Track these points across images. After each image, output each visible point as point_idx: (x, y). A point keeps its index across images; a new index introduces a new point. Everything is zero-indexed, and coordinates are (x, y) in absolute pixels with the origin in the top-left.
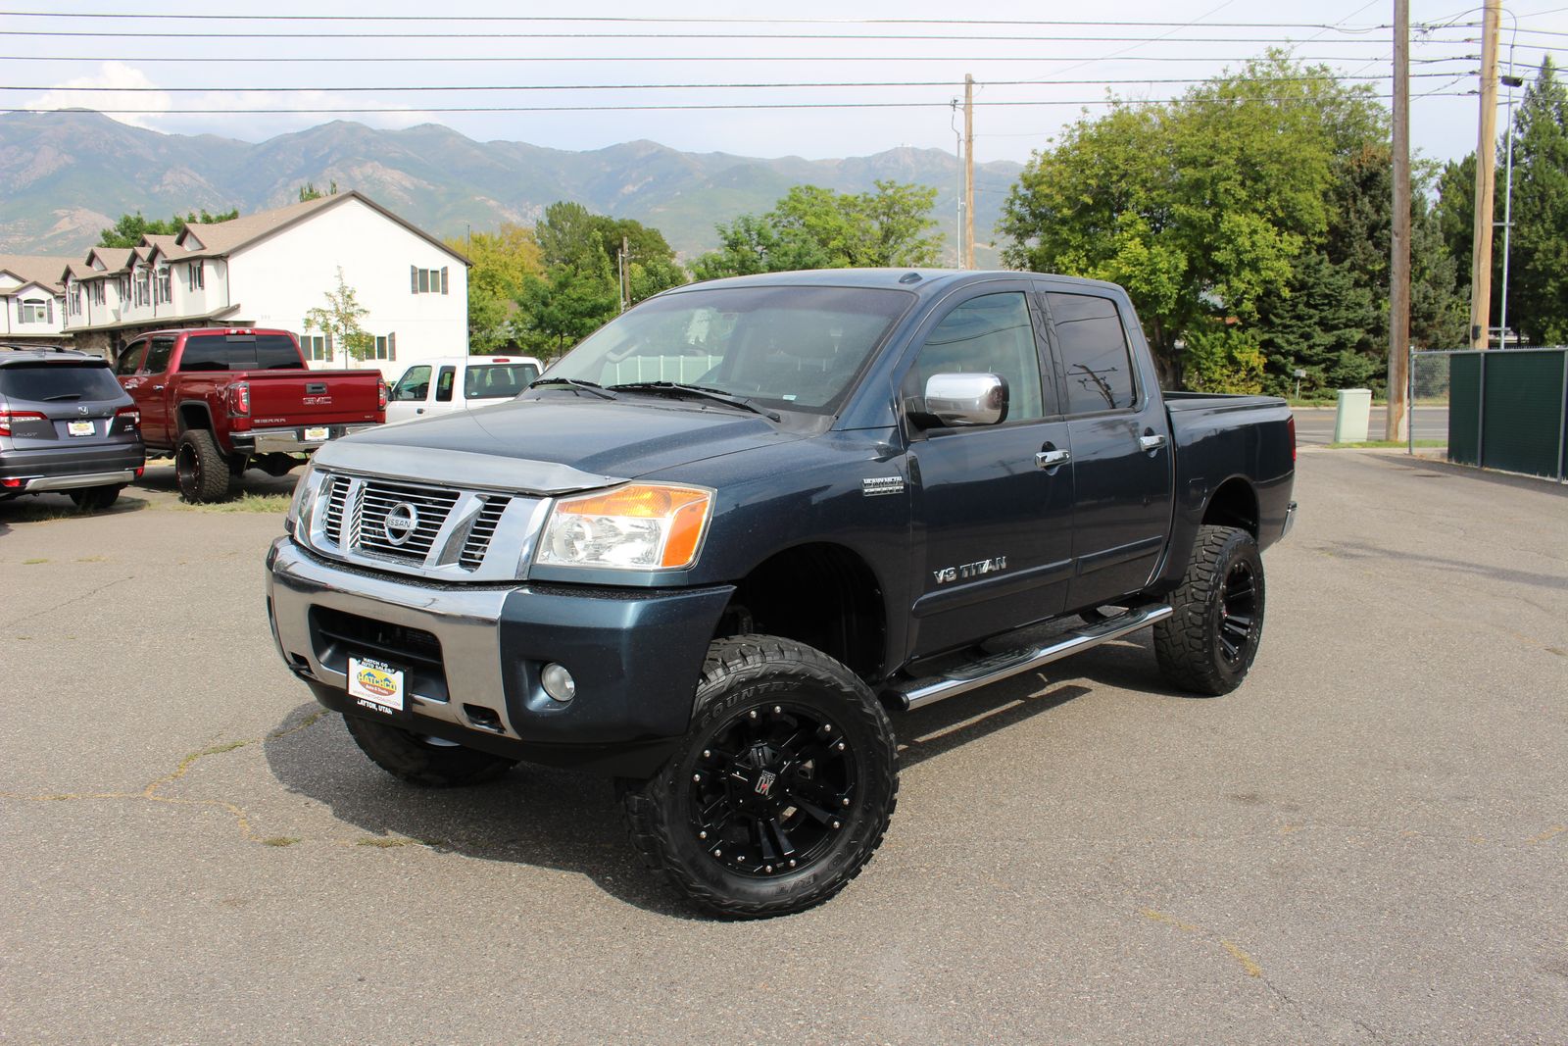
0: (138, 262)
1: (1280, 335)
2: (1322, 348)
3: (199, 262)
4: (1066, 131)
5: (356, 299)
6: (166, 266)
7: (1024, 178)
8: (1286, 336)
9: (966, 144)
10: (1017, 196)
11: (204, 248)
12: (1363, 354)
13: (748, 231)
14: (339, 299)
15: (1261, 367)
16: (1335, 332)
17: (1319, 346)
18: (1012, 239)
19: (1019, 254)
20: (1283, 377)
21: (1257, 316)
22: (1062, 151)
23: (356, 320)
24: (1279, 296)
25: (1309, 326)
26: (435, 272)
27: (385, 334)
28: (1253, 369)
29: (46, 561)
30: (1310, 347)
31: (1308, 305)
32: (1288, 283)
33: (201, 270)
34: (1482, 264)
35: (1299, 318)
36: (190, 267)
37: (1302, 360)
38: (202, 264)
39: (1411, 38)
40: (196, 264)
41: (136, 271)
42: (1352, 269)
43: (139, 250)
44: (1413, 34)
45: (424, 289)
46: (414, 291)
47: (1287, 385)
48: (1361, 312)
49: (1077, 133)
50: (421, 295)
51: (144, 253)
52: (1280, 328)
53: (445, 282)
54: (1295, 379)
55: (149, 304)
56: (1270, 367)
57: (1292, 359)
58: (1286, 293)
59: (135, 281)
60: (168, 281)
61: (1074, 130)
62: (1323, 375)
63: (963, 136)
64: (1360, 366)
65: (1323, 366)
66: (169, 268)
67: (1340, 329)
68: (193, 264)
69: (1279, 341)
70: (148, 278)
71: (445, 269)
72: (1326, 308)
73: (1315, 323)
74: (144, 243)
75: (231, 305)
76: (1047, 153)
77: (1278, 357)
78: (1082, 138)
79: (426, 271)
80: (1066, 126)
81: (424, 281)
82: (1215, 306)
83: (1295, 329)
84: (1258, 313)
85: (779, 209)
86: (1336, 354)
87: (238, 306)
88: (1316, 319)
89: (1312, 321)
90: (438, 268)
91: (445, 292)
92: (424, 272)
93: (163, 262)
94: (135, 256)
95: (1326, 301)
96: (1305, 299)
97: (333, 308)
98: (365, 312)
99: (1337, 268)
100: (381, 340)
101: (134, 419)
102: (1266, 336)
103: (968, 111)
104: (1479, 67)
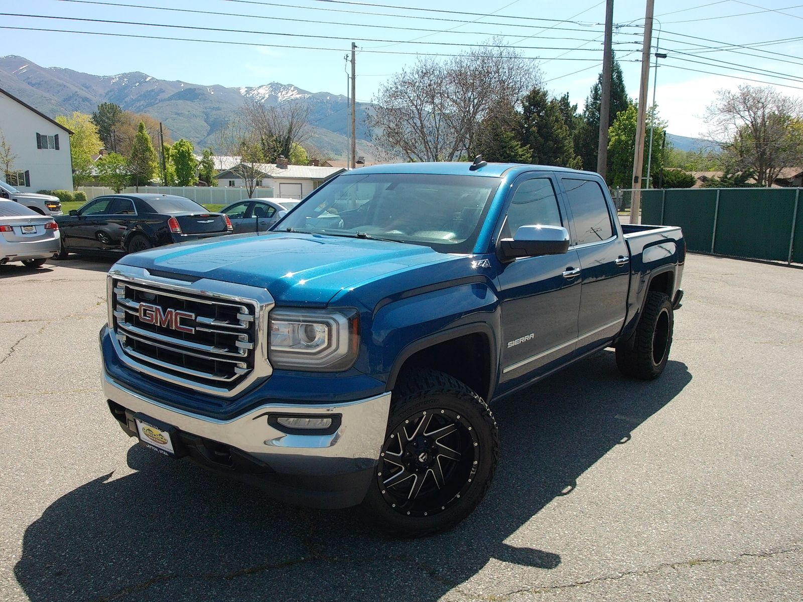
4: (397, 74)
5: (11, 151)
9: (352, 79)
26: (51, 137)
27: (23, 171)
34: (640, 146)
39: (613, 31)
42: (530, 148)
44: (614, 29)
45: (45, 147)
46: (39, 148)
49: (402, 76)
50: (44, 150)
53: (57, 143)
61: (400, 74)
63: (350, 76)
71: (57, 137)
76: (387, 86)
78: (404, 78)
81: (44, 142)
90: (53, 135)
91: (57, 148)
92: (44, 137)
98: (17, 157)
99: (525, 148)
100: (21, 176)
103: (353, 62)
104: (642, 48)
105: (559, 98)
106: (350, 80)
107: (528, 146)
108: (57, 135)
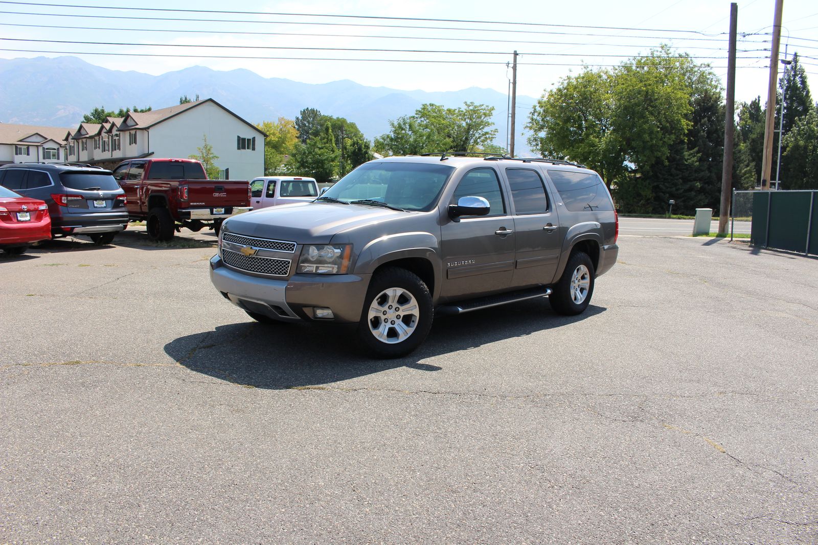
0: (104, 130)
1: (662, 183)
2: (683, 190)
3: (134, 131)
4: (561, 81)
5: (212, 151)
6: (118, 133)
7: (539, 103)
8: (665, 184)
9: (513, 84)
10: (535, 111)
11: (137, 124)
12: (703, 194)
13: (404, 124)
14: (204, 151)
15: (652, 198)
16: (689, 183)
17: (681, 189)
18: (532, 132)
19: (535, 140)
20: (663, 203)
21: (651, 173)
22: (559, 90)
23: (212, 161)
24: (663, 164)
25: (677, 180)
26: (249, 140)
28: (649, 199)
29: (89, 265)
30: (677, 190)
31: (676, 169)
32: (667, 158)
33: (135, 135)
34: (768, 150)
35: (671, 175)
36: (130, 133)
37: (672, 196)
38: (136, 132)
39: (737, 39)
40: (133, 132)
41: (103, 134)
42: (698, 152)
43: (105, 124)
44: (738, 37)
45: (244, 148)
46: (239, 148)
47: (665, 207)
48: (703, 173)
49: (566, 81)
50: (243, 151)
51: (107, 126)
52: (662, 180)
53: (254, 144)
54: (670, 205)
55: (109, 151)
56: (657, 198)
57: (668, 195)
58: (667, 163)
59: (102, 139)
60: (119, 140)
61: (565, 80)
62: (682, 204)
63: (512, 81)
64: (700, 200)
65: (683, 199)
66: (120, 134)
67: (692, 181)
68: (131, 131)
69: (661, 186)
70: (109, 138)
71: (254, 138)
72: (685, 171)
73: (680, 178)
74: (107, 121)
75: (150, 152)
76: (551, 91)
77: (661, 194)
78: (568, 84)
79: (245, 139)
80: (561, 78)
81: (243, 144)
82: (631, 168)
83: (670, 181)
84: (652, 172)
85: (416, 114)
86: (690, 193)
87: (153, 153)
88: (680, 176)
89: (678, 177)
90: (251, 137)
91: (254, 149)
92: (244, 140)
93: (116, 131)
94: (103, 127)
95: (685, 167)
96: (675, 166)
97: (201, 155)
98: (217, 157)
99: (692, 152)
101: (123, 201)
102: (655, 184)
103: (515, 68)
104: (770, 55)
105: (749, 103)
106: (511, 85)
107: (697, 149)
108: (255, 137)
